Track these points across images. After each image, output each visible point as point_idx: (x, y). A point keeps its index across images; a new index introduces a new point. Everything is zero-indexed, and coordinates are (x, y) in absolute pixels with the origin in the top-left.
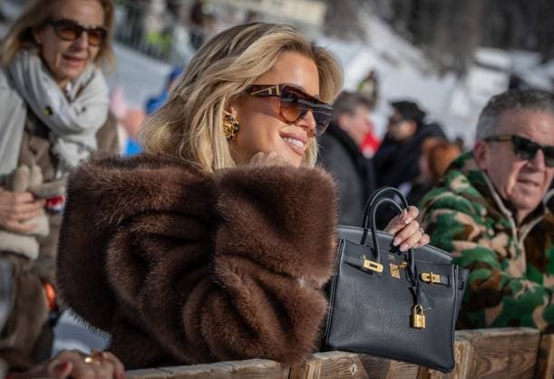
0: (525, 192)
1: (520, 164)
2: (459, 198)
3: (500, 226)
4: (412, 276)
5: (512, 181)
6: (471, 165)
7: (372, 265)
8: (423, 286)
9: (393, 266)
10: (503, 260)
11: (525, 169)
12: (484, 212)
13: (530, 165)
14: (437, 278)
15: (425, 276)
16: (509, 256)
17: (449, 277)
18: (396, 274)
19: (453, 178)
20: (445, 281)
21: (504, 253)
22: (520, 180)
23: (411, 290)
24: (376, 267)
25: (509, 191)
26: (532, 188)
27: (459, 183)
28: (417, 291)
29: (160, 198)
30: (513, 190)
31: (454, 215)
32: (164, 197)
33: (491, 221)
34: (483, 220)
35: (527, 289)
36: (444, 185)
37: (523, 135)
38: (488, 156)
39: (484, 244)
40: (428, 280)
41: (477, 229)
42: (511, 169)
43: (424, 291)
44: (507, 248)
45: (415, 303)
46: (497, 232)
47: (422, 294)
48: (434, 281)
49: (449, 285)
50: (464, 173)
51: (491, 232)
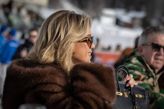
0: (157, 63)
1: (155, 53)
2: (135, 66)
3: (150, 75)
4: (132, 96)
5: (153, 59)
6: (138, 54)
7: (118, 93)
8: (136, 99)
9: (125, 93)
10: (152, 87)
11: (157, 55)
12: (144, 70)
13: (158, 53)
14: (141, 96)
15: (136, 96)
16: (154, 86)
17: (145, 95)
18: (126, 96)
19: (132, 59)
20: (143, 97)
21: (152, 85)
22: (156, 59)
23: (132, 101)
24: (120, 94)
25: (152, 62)
26: (159, 61)
27: (134, 60)
28: (135, 101)
29: (46, 79)
30: (153, 62)
31: (134, 72)
32: (47, 79)
33: (147, 73)
34: (144, 73)
35: (162, 97)
36: (129, 62)
37: (155, 42)
38: (144, 50)
39: (145, 81)
40: (138, 97)
41: (143, 77)
42: (152, 55)
43: (137, 101)
44: (153, 83)
45: (134, 105)
46: (149, 77)
47: (136, 102)
48: (140, 97)
49: (145, 98)
50: (136, 57)
51: (147, 77)
